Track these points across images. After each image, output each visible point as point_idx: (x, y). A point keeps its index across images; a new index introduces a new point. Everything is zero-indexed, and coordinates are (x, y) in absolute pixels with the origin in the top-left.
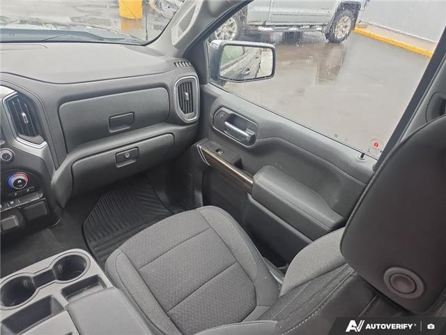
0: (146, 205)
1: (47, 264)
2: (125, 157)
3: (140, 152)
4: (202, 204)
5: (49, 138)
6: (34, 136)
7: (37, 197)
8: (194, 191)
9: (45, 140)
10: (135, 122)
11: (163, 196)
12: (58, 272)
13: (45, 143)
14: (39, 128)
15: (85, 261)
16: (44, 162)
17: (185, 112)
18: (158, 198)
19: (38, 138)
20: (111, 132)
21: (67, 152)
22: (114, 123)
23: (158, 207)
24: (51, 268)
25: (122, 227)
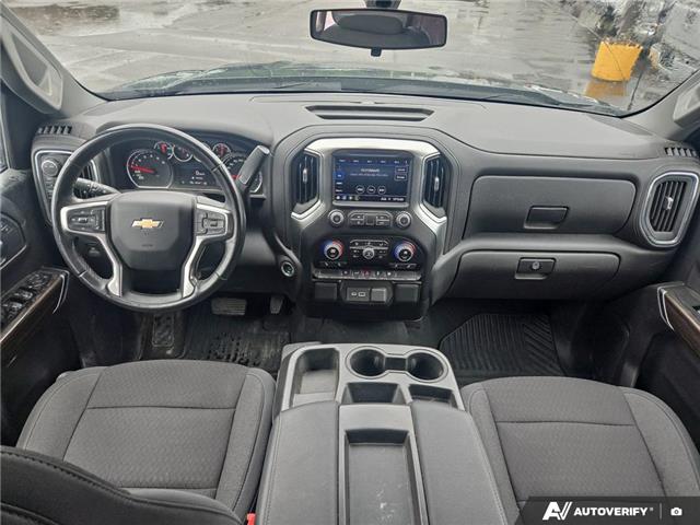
0: (533, 354)
1: (404, 351)
2: (531, 267)
3: (557, 267)
4: (632, 384)
5: (451, 214)
6: (437, 206)
7: (414, 277)
8: (624, 363)
9: (447, 215)
10: (564, 223)
11: (565, 351)
12: (410, 365)
13: (445, 218)
14: (445, 200)
15: (442, 369)
16: (436, 240)
17: (655, 229)
18: (556, 352)
19: (441, 210)
20: (526, 227)
21: (463, 238)
22: (534, 216)
23: (551, 366)
24: (406, 357)
25: (487, 368)
